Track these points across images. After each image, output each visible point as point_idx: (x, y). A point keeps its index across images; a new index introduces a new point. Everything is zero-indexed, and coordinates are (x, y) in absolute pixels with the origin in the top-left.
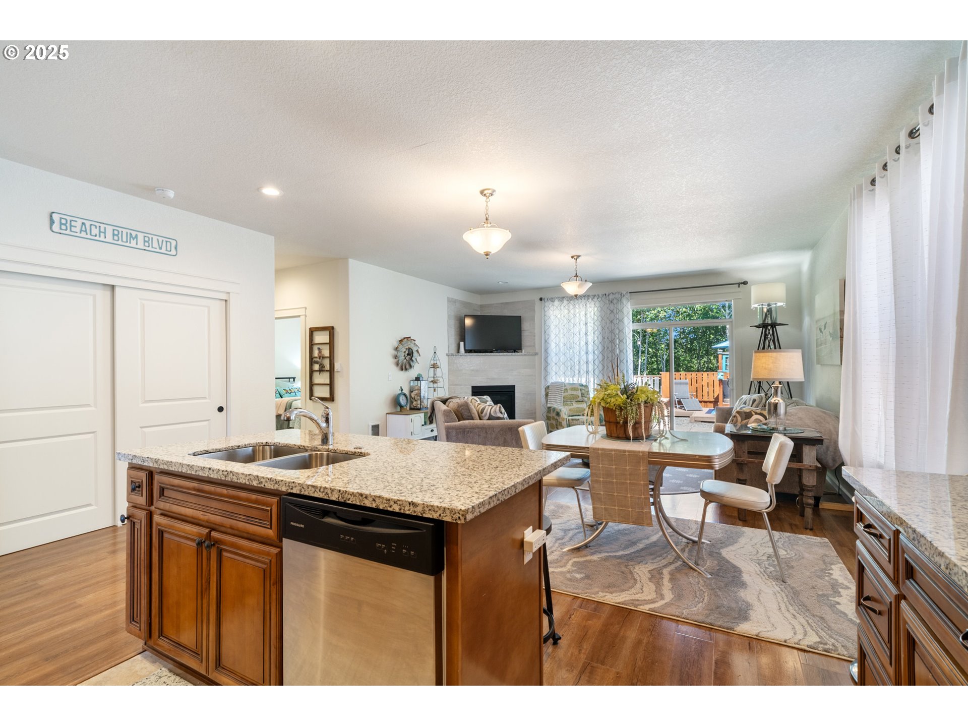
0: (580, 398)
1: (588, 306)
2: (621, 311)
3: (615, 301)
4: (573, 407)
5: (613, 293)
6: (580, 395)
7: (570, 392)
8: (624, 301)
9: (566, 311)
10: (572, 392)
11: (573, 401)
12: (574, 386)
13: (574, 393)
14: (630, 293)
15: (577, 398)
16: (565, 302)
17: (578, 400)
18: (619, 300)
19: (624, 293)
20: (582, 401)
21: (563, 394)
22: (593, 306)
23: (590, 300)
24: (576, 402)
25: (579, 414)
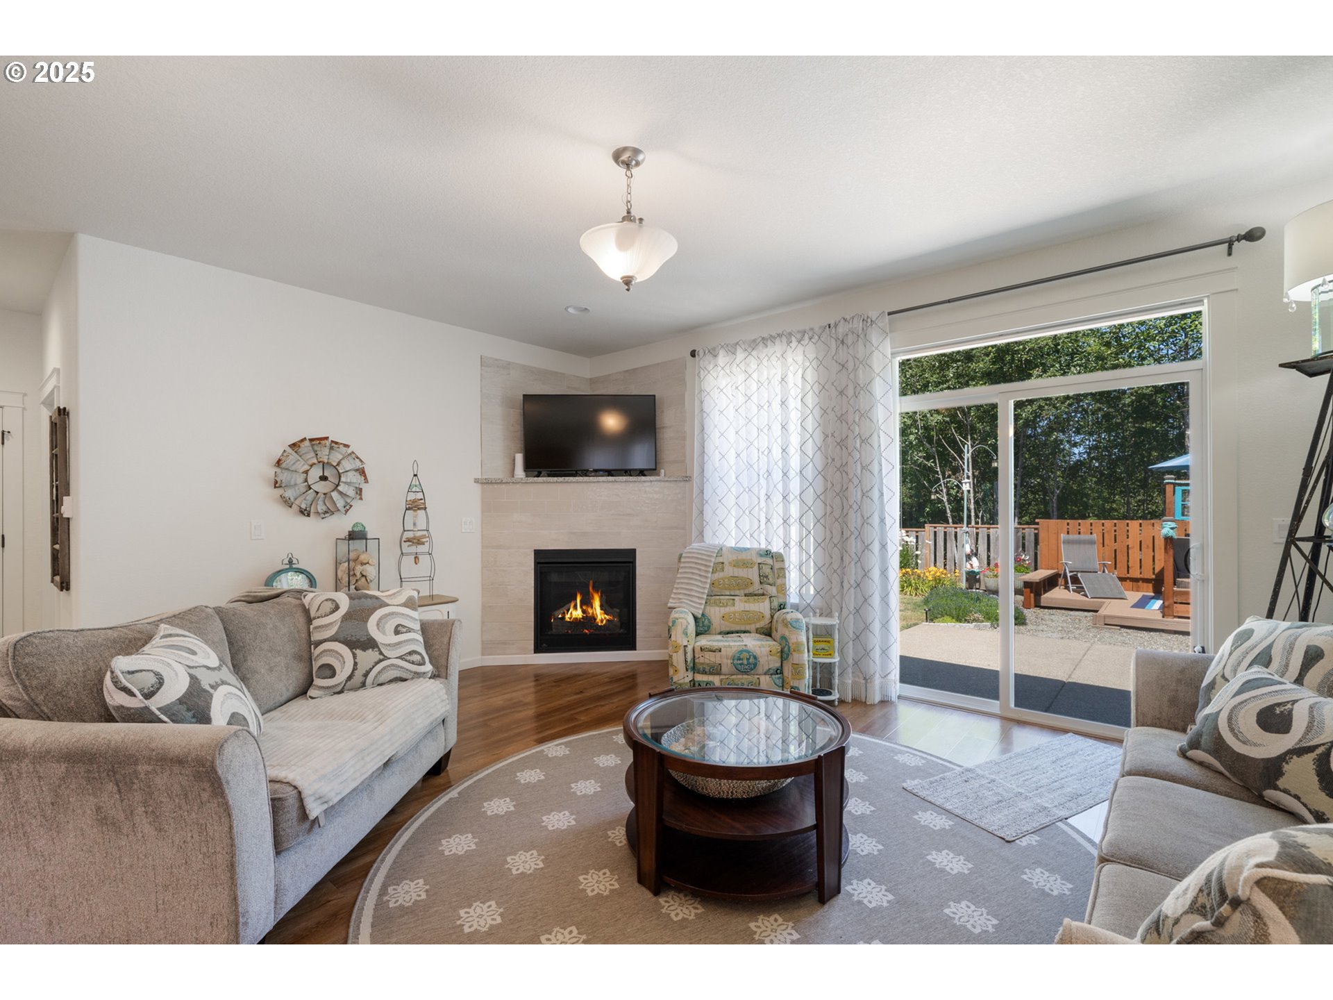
0: (756, 587)
1: (790, 360)
2: (866, 363)
3: (850, 340)
4: (732, 609)
5: (845, 320)
6: (756, 579)
7: (729, 571)
8: (874, 337)
9: (741, 377)
10: (736, 569)
11: (737, 592)
12: (744, 556)
13: (742, 573)
14: (890, 314)
15: (747, 586)
16: (740, 355)
17: (750, 590)
18: (862, 336)
19: (873, 314)
20: (763, 595)
21: (710, 575)
22: (800, 358)
23: (794, 344)
24: (745, 595)
25: (748, 628)
